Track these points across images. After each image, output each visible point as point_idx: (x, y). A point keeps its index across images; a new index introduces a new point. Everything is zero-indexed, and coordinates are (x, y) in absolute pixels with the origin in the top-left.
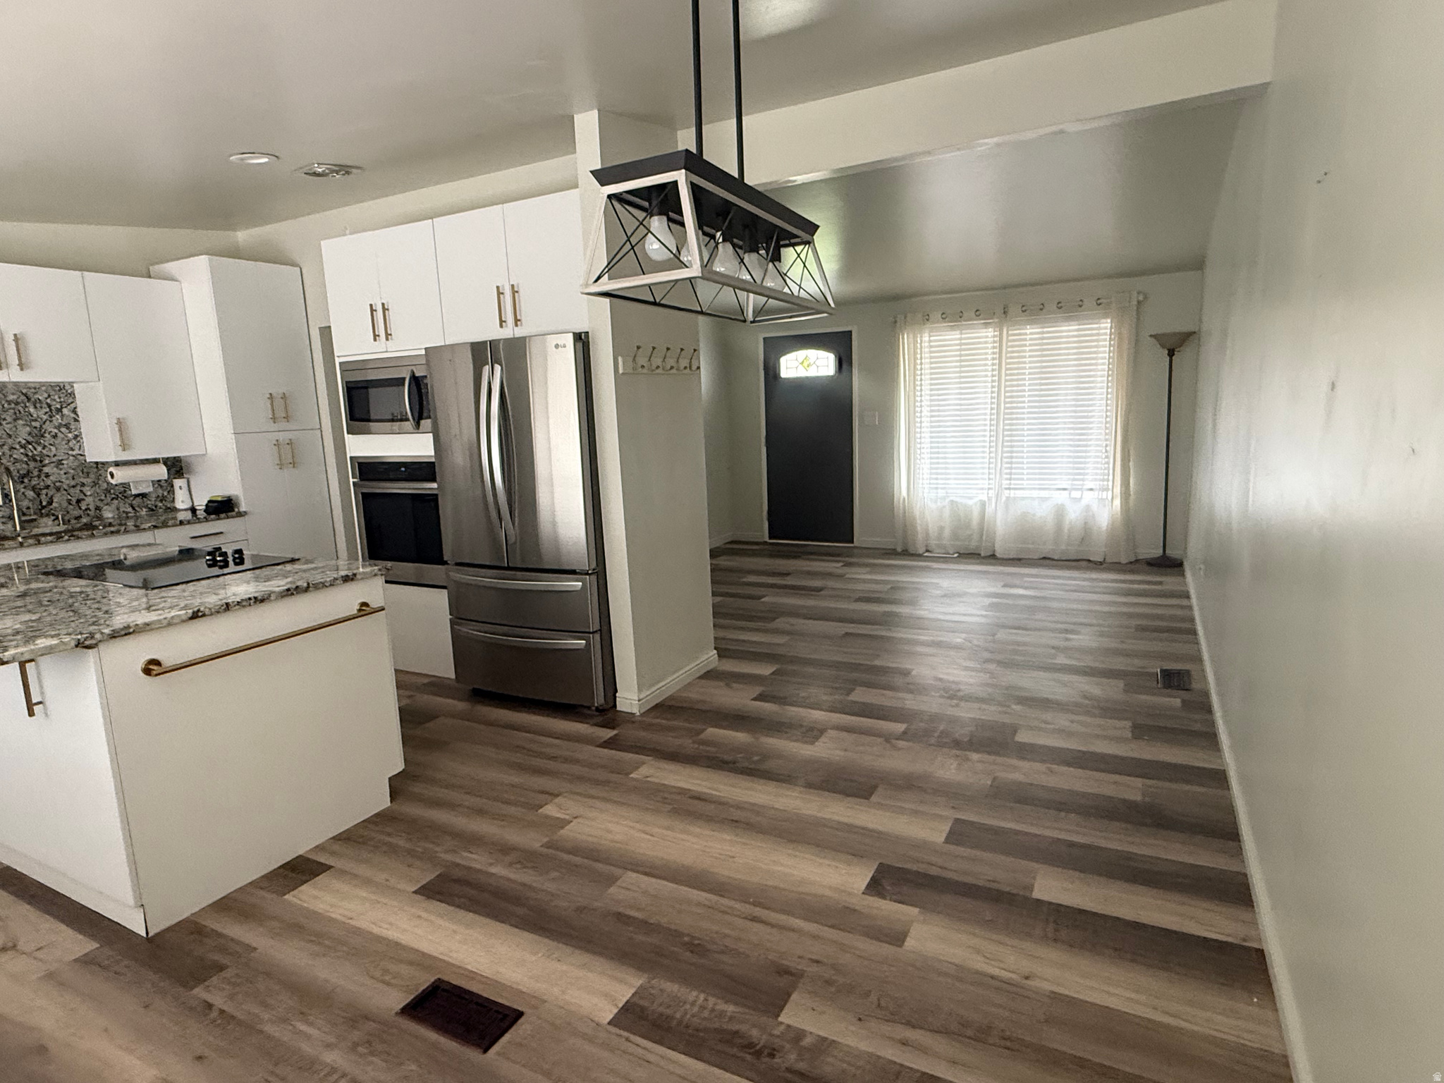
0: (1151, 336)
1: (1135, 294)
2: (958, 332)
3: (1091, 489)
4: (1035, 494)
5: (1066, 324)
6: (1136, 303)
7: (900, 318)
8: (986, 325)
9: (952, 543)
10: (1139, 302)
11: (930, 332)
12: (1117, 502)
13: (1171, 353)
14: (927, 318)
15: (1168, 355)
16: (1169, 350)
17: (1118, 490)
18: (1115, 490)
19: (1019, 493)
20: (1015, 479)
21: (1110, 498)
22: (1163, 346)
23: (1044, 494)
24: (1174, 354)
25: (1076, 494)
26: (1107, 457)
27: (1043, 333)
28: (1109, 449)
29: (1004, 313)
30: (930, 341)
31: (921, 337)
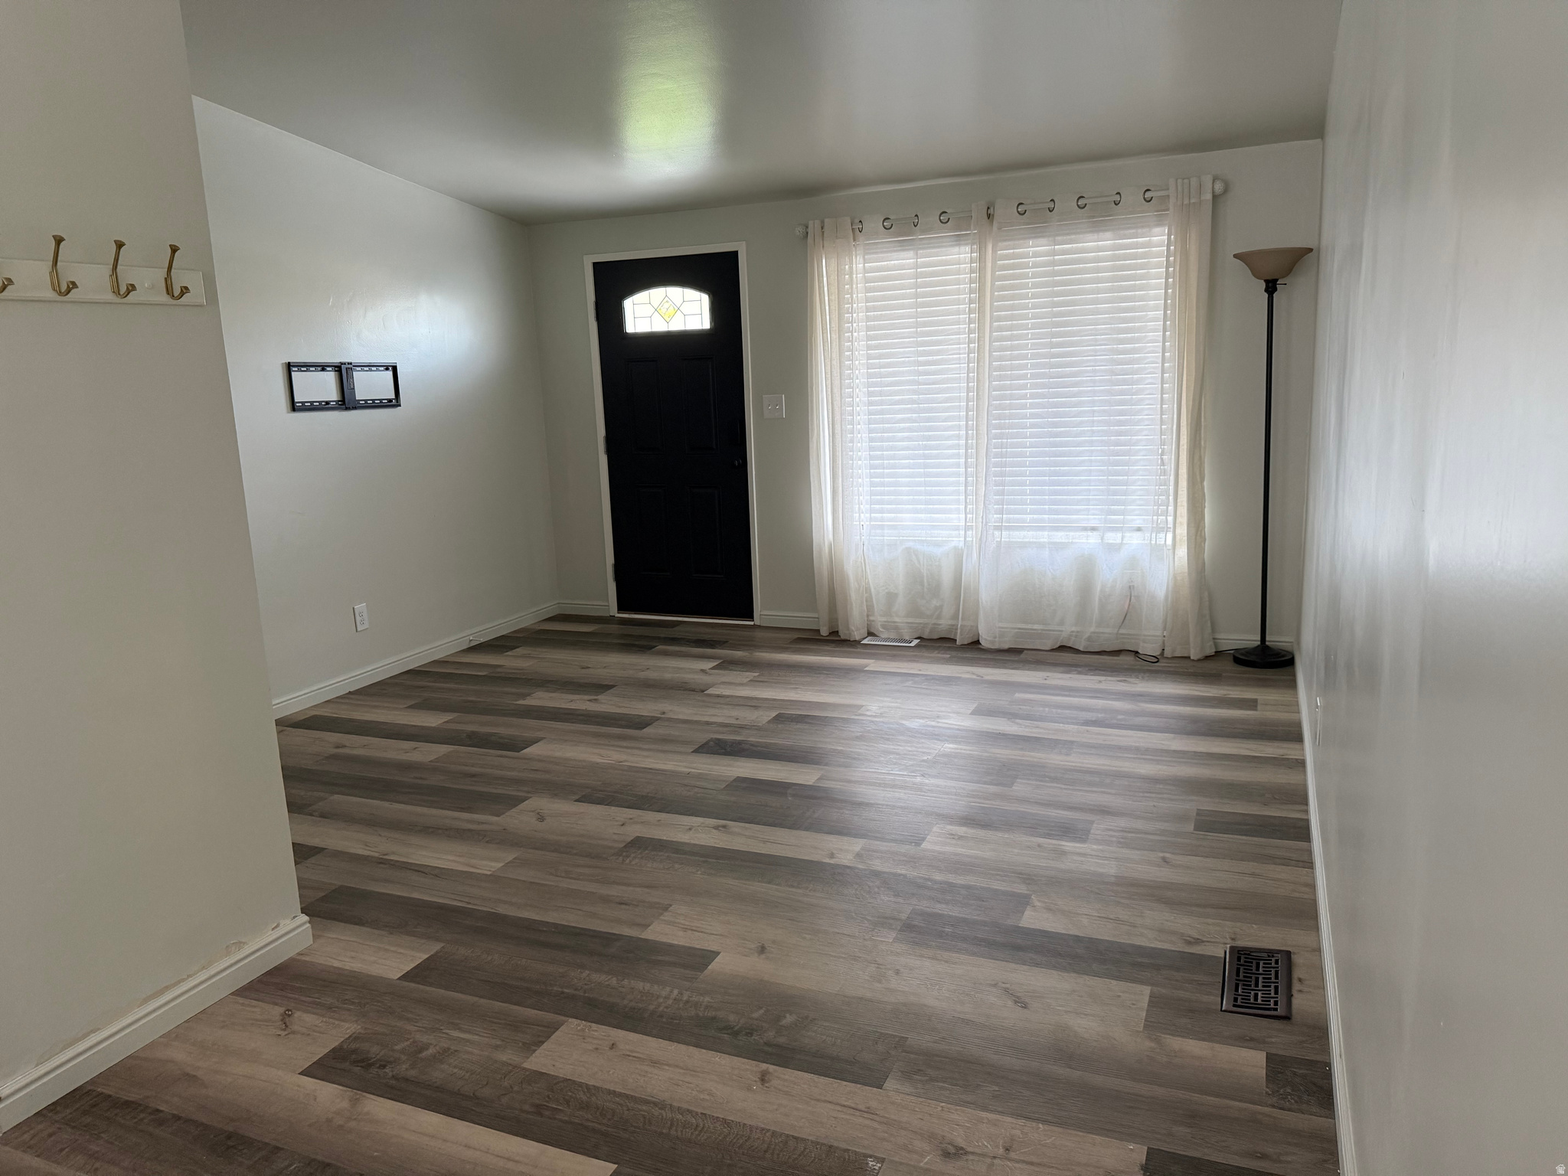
0: (1235, 256)
1: (1207, 180)
2: (911, 254)
3: (1139, 529)
4: (1044, 537)
5: (1095, 236)
6: (1209, 196)
7: (814, 226)
8: (959, 240)
9: (910, 620)
10: (1215, 197)
11: (865, 254)
12: (1182, 552)
13: (1271, 287)
14: (858, 228)
15: (1266, 291)
16: (1267, 282)
17: (1182, 531)
18: (1178, 531)
19: (1018, 536)
20: (1009, 512)
21: (1169, 541)
22: (1256, 274)
23: (1060, 537)
24: (1276, 290)
25: (1113, 538)
26: (1164, 473)
27: (1054, 253)
28: (1169, 458)
29: (989, 216)
30: (865, 271)
31: (851, 263)
